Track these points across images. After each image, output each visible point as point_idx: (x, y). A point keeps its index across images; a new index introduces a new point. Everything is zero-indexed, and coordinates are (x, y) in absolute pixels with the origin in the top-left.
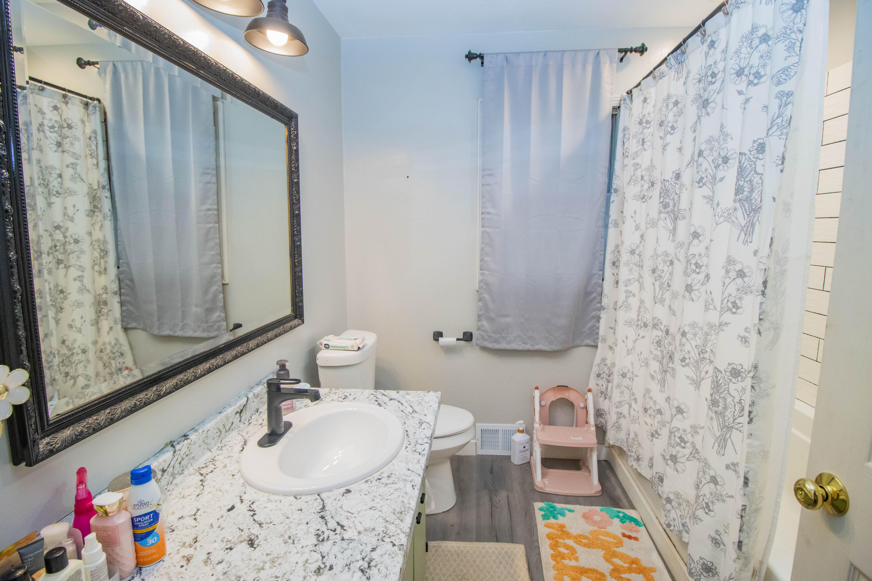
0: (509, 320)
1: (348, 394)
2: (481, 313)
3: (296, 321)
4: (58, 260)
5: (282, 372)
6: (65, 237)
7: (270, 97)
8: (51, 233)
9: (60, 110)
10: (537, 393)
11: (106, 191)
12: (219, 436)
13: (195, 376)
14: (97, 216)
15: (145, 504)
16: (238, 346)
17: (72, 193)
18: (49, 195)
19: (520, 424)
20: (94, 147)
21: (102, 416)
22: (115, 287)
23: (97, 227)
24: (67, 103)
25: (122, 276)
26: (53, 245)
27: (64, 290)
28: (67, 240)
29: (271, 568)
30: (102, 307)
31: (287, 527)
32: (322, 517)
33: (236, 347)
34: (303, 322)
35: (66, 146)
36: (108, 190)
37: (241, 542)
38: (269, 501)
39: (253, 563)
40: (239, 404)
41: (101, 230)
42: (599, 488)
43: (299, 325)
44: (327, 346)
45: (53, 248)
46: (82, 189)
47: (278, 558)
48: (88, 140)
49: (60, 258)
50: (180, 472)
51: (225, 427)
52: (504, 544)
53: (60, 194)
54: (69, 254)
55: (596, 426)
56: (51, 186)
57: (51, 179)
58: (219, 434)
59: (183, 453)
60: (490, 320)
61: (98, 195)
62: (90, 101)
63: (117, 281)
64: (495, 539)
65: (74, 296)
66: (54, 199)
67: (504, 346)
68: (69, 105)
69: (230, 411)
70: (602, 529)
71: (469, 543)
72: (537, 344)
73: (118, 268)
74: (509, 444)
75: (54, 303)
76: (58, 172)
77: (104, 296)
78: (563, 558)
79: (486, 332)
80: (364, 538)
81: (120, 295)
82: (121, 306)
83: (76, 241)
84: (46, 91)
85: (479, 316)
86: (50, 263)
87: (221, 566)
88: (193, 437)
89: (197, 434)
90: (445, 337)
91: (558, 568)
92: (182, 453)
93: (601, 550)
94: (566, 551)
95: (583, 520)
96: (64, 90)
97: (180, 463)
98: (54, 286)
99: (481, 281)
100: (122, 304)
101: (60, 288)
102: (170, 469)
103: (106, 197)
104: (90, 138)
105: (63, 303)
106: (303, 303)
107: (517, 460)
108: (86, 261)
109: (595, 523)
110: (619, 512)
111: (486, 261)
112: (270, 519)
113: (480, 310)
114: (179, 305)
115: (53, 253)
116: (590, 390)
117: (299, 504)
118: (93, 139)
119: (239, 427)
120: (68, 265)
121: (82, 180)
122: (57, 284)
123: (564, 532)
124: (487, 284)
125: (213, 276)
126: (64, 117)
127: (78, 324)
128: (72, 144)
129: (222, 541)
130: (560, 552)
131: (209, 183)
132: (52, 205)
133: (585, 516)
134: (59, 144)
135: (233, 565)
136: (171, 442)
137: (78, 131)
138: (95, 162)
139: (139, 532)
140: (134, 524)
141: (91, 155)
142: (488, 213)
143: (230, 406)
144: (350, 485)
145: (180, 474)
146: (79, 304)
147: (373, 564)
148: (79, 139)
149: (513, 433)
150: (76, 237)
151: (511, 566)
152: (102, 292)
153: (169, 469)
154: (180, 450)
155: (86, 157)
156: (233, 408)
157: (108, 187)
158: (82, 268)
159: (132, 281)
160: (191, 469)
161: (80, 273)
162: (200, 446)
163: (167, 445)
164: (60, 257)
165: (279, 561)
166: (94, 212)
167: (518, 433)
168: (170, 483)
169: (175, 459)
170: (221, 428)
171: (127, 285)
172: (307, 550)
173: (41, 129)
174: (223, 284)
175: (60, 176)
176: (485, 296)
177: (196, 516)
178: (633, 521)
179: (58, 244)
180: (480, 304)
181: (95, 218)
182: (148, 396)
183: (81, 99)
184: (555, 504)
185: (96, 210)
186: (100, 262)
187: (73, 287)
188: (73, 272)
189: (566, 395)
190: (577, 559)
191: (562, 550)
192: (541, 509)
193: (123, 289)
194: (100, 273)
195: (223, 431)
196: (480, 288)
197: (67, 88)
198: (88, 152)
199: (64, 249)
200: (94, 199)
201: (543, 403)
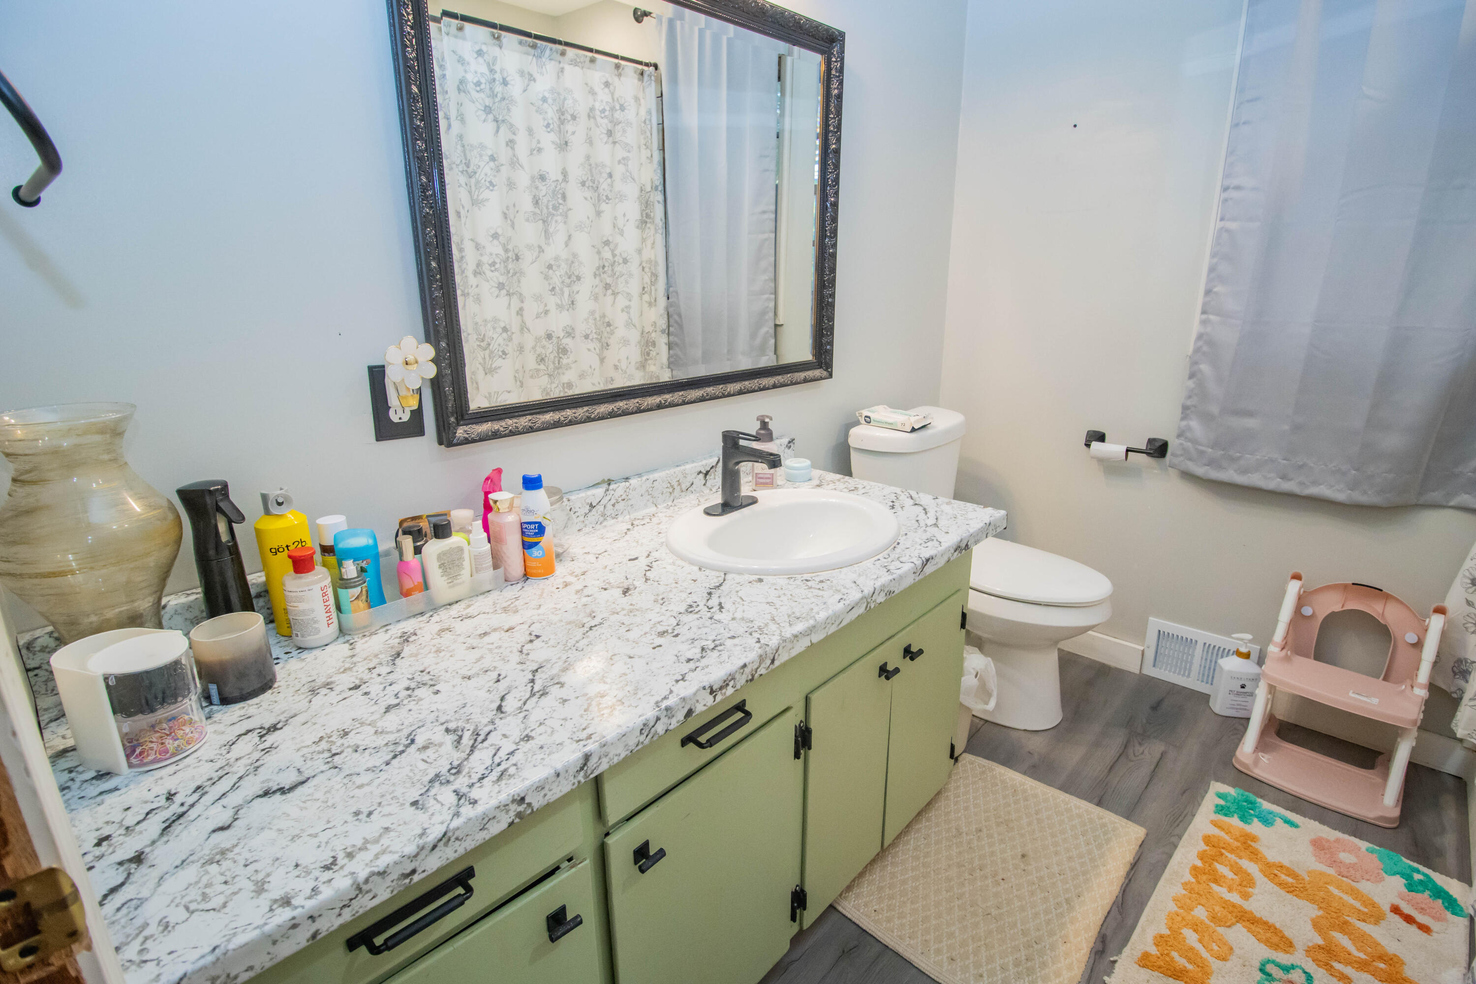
0: (1251, 423)
1: (860, 486)
2: (1189, 403)
3: (817, 373)
4: (606, 284)
5: (762, 432)
6: (614, 256)
7: (785, 10)
8: (599, 250)
9: (611, 87)
10: (1293, 588)
11: (659, 193)
12: (671, 493)
13: (639, 408)
14: (649, 228)
15: (531, 511)
16: (709, 386)
17: (621, 197)
18: (599, 201)
19: (1243, 640)
20: (648, 134)
21: (523, 421)
22: (662, 323)
23: (649, 243)
24: (620, 75)
25: (671, 310)
26: (602, 265)
27: (611, 322)
28: (616, 259)
29: (625, 615)
30: (651, 348)
31: (669, 589)
32: (710, 594)
33: (706, 386)
34: (831, 376)
35: (618, 136)
36: (661, 191)
37: (619, 587)
38: (673, 564)
39: (613, 606)
40: (704, 462)
41: (652, 248)
42: (1396, 813)
43: (822, 379)
44: (868, 421)
45: (601, 269)
46: (631, 191)
47: (637, 610)
48: (643, 125)
49: (608, 282)
50: (613, 515)
51: (679, 484)
52: (1108, 812)
53: (609, 199)
54: (617, 278)
55: (1432, 687)
56: (601, 190)
57: (602, 180)
58: (671, 490)
59: (619, 495)
60: (1207, 418)
61: (651, 199)
62: (646, 68)
63: (666, 316)
64: (1096, 800)
65: (621, 331)
66: (604, 207)
67: (1230, 475)
68: (622, 78)
69: (691, 468)
70: (1344, 879)
71: (1042, 785)
72: (1315, 483)
73: (668, 298)
74: (1210, 672)
75: (599, 337)
76: (608, 170)
77: (653, 335)
78: (1216, 881)
79: (1194, 442)
80: (733, 625)
81: (668, 334)
82: (669, 349)
83: (625, 261)
84: (598, 62)
85: (1185, 408)
86: (596, 286)
87: (587, 599)
88: (634, 482)
89: (639, 479)
90: (1110, 443)
91: (1193, 889)
92: (617, 494)
93: (1316, 907)
94: (1230, 875)
95: (1311, 848)
96: (616, 57)
97: (614, 505)
98: (600, 317)
99: (1200, 337)
100: (670, 346)
101: (607, 320)
102: (600, 508)
103: (659, 202)
104: (645, 122)
105: (609, 338)
106: (832, 346)
107: (1220, 705)
108: (634, 287)
109: (1334, 862)
110: (1418, 872)
111: (1216, 293)
112: (660, 578)
113: (1190, 397)
114: (726, 351)
115: (600, 275)
116: (1440, 610)
117: (700, 575)
118: (648, 122)
119: (703, 492)
120: (616, 291)
121: (633, 179)
122: (604, 314)
123: (1247, 847)
124: (1211, 343)
125: (763, 313)
126: (616, 96)
127: (623, 365)
128: (624, 131)
129: (604, 581)
130: (1215, 871)
131: (766, 170)
132: (602, 214)
133: (1318, 844)
134: (610, 133)
135: (597, 601)
136: (609, 480)
137: (630, 114)
138: (649, 155)
139: (526, 539)
140: (524, 528)
141: (645, 145)
142: (1238, 188)
143: (693, 462)
144: (768, 575)
145: (613, 518)
146: (625, 342)
147: (719, 648)
148: (631, 124)
149: (1225, 653)
150: (624, 255)
151: (1100, 846)
152: (651, 329)
153: (598, 507)
154: (614, 490)
155: (639, 147)
156: (695, 464)
157: (661, 188)
158: (629, 297)
159: (680, 316)
160: (628, 517)
161: (628, 303)
162: (642, 496)
163: (603, 482)
164: (609, 280)
165: (637, 613)
166: (646, 222)
167: (1235, 657)
168: (599, 523)
169: (608, 498)
170: (675, 484)
171: (676, 322)
172: (669, 614)
173: (591, 114)
174: (776, 326)
175: (610, 175)
176: (1205, 367)
177: (600, 556)
178: (1443, 899)
179: (607, 264)
180: (1191, 384)
181: (647, 231)
182: (576, 415)
183: (634, 67)
184: (1259, 800)
185: (648, 220)
186: (651, 289)
187: (620, 320)
188: (621, 301)
189: (1375, 608)
190: (1246, 896)
191: (1223, 870)
192: (1220, 796)
193: (672, 326)
194: (650, 304)
195: (678, 489)
196: (1197, 350)
197: (620, 54)
198: (643, 142)
199: (613, 270)
200: (646, 205)
201: (1307, 611)
